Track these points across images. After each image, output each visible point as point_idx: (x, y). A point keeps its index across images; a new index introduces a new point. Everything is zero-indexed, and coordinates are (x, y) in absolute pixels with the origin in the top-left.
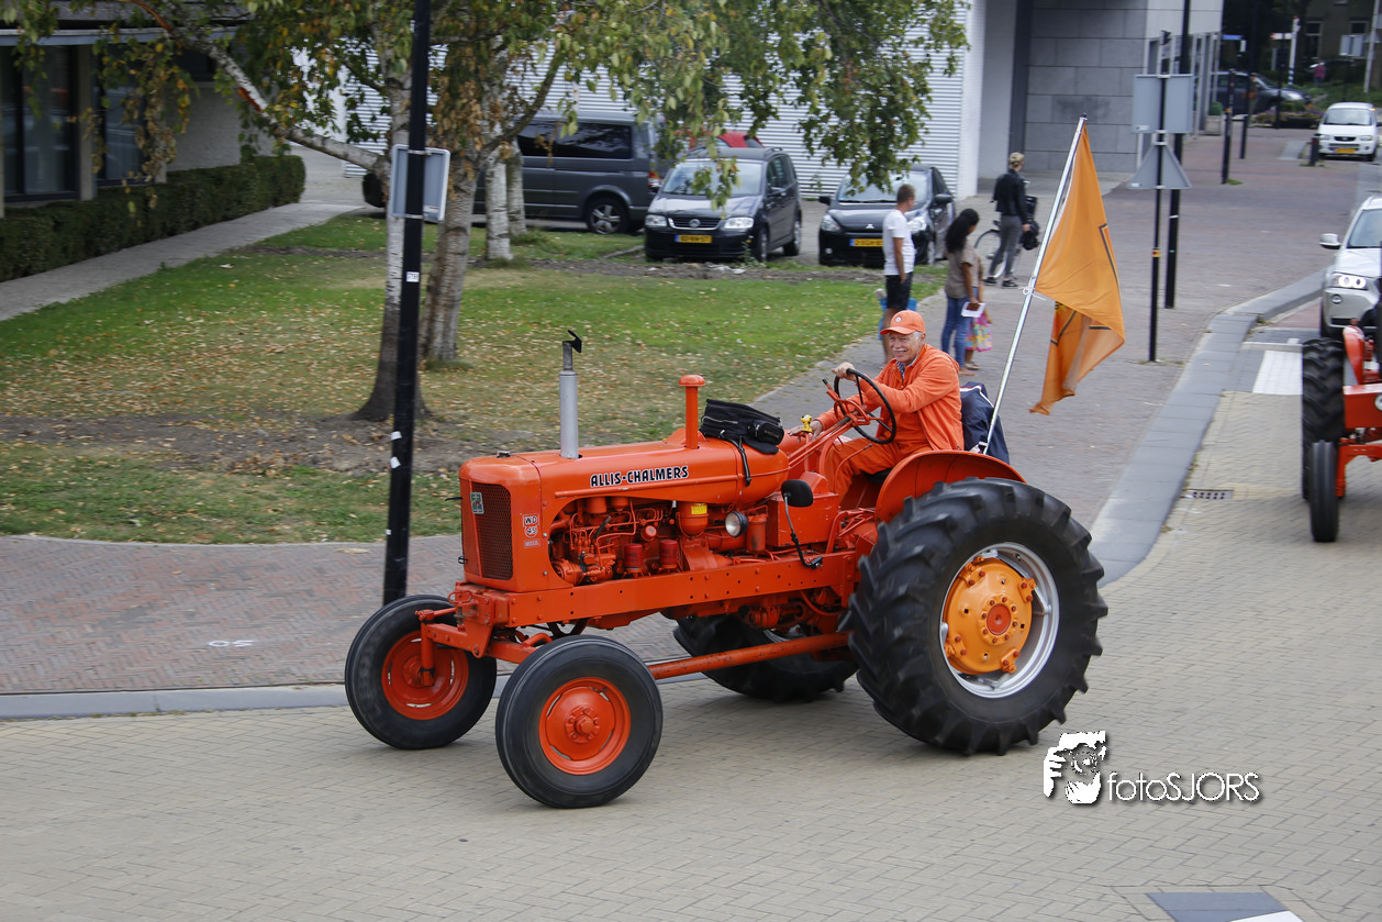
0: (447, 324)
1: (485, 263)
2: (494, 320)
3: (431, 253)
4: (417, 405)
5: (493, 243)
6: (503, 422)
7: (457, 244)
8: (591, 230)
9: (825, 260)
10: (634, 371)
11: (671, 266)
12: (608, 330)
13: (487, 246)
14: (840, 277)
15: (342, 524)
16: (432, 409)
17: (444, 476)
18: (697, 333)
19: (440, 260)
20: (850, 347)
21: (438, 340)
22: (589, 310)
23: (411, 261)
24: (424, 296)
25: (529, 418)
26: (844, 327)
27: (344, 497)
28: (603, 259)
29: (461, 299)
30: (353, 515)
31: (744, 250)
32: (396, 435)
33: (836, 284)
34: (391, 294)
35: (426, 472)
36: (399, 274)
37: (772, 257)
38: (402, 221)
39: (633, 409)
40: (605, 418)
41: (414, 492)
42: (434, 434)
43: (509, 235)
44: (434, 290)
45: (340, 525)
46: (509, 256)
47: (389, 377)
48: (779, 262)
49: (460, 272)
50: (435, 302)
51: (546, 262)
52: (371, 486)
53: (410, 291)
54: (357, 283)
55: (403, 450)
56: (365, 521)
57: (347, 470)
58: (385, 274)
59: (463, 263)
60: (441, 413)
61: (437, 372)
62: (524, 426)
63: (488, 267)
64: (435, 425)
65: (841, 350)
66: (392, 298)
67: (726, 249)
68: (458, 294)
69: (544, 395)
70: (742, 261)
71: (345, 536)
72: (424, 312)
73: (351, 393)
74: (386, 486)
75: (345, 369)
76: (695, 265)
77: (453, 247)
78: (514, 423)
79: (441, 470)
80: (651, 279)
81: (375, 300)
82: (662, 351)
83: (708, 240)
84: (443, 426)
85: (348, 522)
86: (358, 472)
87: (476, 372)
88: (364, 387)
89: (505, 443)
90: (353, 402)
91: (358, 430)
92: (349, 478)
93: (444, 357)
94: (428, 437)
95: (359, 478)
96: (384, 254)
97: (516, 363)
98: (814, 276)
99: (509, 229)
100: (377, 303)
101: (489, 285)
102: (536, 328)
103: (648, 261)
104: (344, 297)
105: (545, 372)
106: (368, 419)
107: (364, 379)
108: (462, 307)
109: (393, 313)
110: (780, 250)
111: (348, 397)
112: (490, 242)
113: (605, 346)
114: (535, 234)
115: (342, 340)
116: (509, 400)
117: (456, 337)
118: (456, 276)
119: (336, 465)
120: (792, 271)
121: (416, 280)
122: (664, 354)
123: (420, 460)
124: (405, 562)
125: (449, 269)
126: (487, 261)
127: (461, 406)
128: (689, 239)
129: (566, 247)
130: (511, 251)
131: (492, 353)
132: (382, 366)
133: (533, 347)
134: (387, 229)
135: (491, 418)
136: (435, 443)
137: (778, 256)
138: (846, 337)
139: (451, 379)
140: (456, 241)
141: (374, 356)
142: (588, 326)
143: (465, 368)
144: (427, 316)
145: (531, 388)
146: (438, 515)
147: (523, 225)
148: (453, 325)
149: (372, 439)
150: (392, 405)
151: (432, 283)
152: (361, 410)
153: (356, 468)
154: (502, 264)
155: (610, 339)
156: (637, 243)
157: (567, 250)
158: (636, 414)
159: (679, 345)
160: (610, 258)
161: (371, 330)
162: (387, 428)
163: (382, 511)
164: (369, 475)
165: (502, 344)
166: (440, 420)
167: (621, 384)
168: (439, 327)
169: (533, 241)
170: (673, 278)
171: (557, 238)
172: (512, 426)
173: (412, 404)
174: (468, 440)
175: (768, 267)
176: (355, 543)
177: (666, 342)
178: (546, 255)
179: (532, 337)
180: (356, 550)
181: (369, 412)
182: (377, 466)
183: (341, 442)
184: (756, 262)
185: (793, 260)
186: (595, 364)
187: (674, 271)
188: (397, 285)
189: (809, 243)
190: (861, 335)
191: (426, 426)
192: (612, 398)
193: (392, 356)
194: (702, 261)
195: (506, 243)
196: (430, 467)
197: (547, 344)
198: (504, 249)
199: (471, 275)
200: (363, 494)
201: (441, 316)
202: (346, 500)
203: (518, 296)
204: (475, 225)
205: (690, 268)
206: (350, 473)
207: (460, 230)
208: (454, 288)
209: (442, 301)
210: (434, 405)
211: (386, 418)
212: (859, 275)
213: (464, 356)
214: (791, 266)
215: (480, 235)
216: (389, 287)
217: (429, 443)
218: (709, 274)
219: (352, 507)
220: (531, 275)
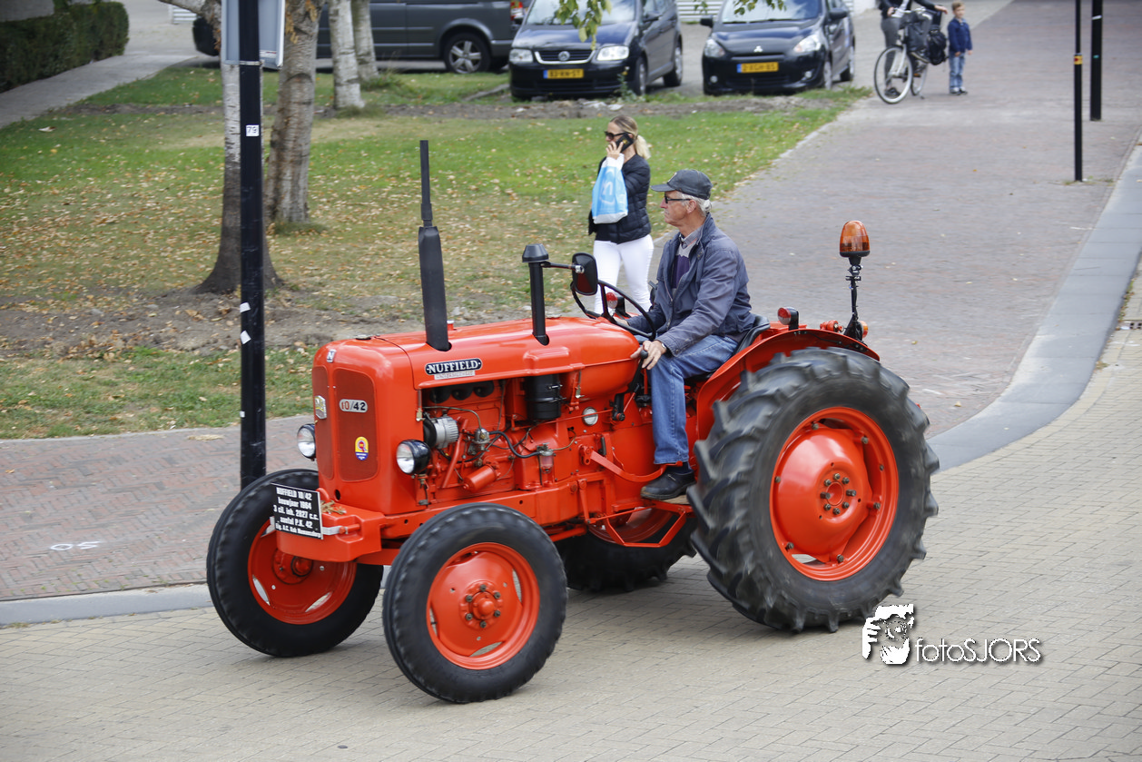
0: (295, 182)
1: (334, 112)
2: (348, 174)
3: (274, 104)
4: (266, 272)
5: (342, 90)
6: (363, 287)
7: (301, 92)
8: (449, 70)
9: (710, 89)
10: (505, 224)
11: (541, 106)
12: (473, 180)
13: (336, 94)
14: (728, 108)
15: (191, 408)
16: (284, 277)
17: (301, 350)
18: (573, 177)
19: (284, 112)
20: (742, 184)
21: (286, 201)
22: (452, 159)
23: (250, 113)
24: (267, 153)
25: (392, 281)
26: (735, 163)
27: (192, 379)
28: (465, 102)
29: (309, 154)
30: (203, 399)
31: (619, 83)
32: (245, 307)
33: (723, 115)
34: (231, 151)
35: (281, 346)
36: (238, 129)
37: (651, 89)
38: (237, 69)
39: (506, 266)
40: (475, 277)
41: (268, 369)
42: (288, 304)
43: (359, 80)
44: (278, 145)
45: (189, 410)
46: (361, 104)
47: (234, 244)
48: (660, 94)
49: (306, 124)
50: (280, 159)
51: (402, 108)
52: (221, 365)
53: (251, 147)
54: (194, 142)
55: (253, 323)
56: (216, 404)
57: (193, 349)
58: (224, 129)
59: (309, 114)
60: (294, 282)
61: (288, 235)
62: (387, 290)
63: (338, 117)
64: (289, 295)
65: (732, 188)
66: (232, 156)
67: (599, 83)
68: (305, 148)
69: (407, 255)
70: (619, 95)
71: (195, 422)
72: (267, 170)
73: (194, 263)
74: (238, 364)
75: (185, 237)
76: (567, 103)
77: (297, 96)
78: (375, 288)
79: (298, 344)
80: (519, 121)
81: (214, 159)
82: (534, 201)
83: (579, 74)
84: (297, 295)
85: (198, 406)
86: (206, 351)
87: (330, 234)
88: (208, 257)
89: (367, 311)
90: (196, 273)
91: (203, 304)
92: (196, 358)
93: (294, 220)
94: (281, 308)
95: (206, 357)
96: (221, 108)
97: (373, 221)
98: (699, 109)
99: (359, 73)
100: (217, 162)
101: (340, 137)
102: (394, 182)
103: (515, 101)
104: (179, 158)
105: (407, 230)
106: (213, 292)
107: (207, 247)
108: (312, 163)
109: (234, 172)
110: (660, 81)
111: (190, 269)
112: (339, 89)
113: (471, 198)
114: (388, 78)
115: (180, 206)
116: (369, 262)
117: (307, 196)
118: (303, 129)
119: (181, 344)
120: (674, 104)
121: (257, 134)
122: (537, 204)
123: (272, 333)
124: (264, 446)
125: (293, 121)
126: (336, 110)
127: (315, 272)
128: (559, 75)
129: (422, 91)
130: (362, 97)
131: (347, 212)
132: (225, 232)
133: (392, 203)
134: (221, 78)
135: (349, 284)
136: (290, 314)
137: (657, 88)
138: (737, 174)
139: (303, 243)
140: (301, 89)
141: (217, 222)
142: (452, 177)
143: (318, 230)
144: (272, 174)
145: (392, 248)
146: (297, 393)
147: (375, 69)
148: (302, 183)
149: (220, 313)
150: (239, 275)
151: (276, 137)
152: (205, 282)
153: (203, 346)
154: (354, 113)
155: (477, 190)
156: (502, 81)
157: (425, 94)
158: (510, 271)
159: (553, 192)
160: (472, 100)
161: (212, 193)
162: (235, 300)
163: (235, 391)
164: (218, 353)
165: (357, 201)
166: (294, 289)
167: (491, 239)
168: (287, 186)
169: (387, 86)
170: (544, 118)
171: (413, 81)
172: (374, 292)
173: (260, 272)
174: (326, 310)
175: (648, 101)
176: (207, 429)
177: (539, 190)
178: (400, 100)
179: (390, 193)
180: (208, 436)
181: (214, 284)
182: (226, 343)
183: (186, 318)
184: (634, 96)
185: (675, 92)
186: (462, 218)
187: (544, 111)
188: (236, 140)
189: (691, 71)
190: (754, 170)
191: (277, 296)
192: (482, 254)
193: (235, 220)
194: (575, 98)
195: (356, 88)
196: (285, 341)
197: (407, 199)
198: (353, 96)
199: (320, 126)
200: (213, 374)
201: (288, 174)
202: (195, 382)
203: (374, 148)
204: (319, 71)
205: (561, 106)
206: (197, 352)
207: (303, 76)
208: (300, 141)
209: (289, 156)
210: (286, 273)
211: (233, 290)
212: (749, 104)
213: (318, 216)
214: (673, 99)
215: (327, 81)
216: (228, 144)
217: (283, 314)
218: (583, 112)
219: (201, 390)
220: (385, 123)
